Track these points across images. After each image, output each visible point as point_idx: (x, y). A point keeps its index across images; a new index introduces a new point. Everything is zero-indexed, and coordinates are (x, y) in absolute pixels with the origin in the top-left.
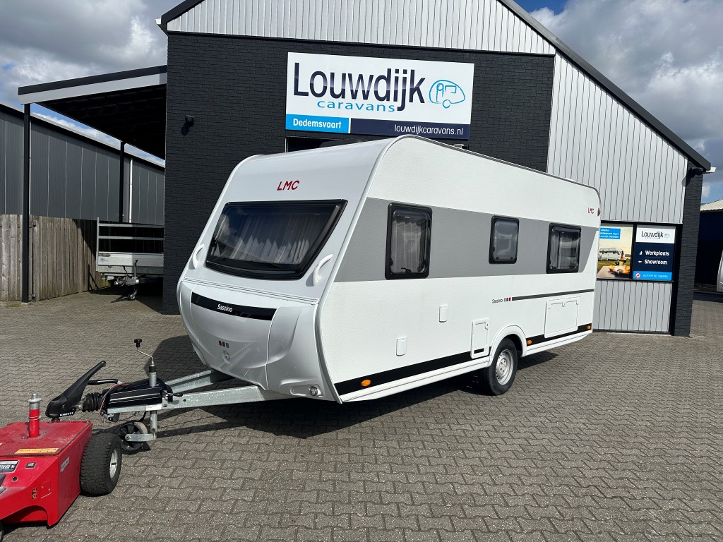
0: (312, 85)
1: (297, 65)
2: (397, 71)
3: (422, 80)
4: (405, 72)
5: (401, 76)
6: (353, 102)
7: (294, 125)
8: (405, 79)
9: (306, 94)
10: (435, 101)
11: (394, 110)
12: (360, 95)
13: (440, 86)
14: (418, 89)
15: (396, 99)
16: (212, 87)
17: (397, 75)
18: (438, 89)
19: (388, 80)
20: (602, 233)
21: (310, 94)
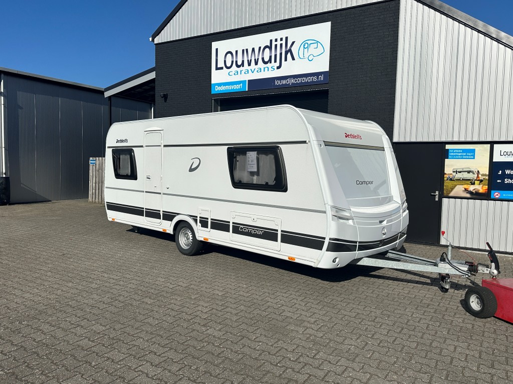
0: (225, 61)
1: (217, 49)
2: (276, 40)
3: (293, 43)
4: (281, 39)
5: (279, 43)
6: (249, 68)
7: (216, 90)
8: (281, 45)
9: (222, 68)
10: (302, 57)
11: (274, 69)
12: (253, 62)
13: (306, 45)
14: (290, 51)
15: (275, 61)
17: (276, 43)
18: (304, 48)
20: (454, 154)
21: (224, 68)
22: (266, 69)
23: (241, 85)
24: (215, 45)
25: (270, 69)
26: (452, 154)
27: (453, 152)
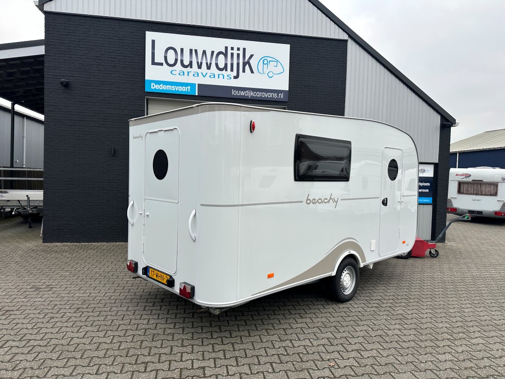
0: (166, 57)
1: (153, 42)
2: (232, 49)
3: (252, 56)
4: (238, 49)
5: (235, 52)
6: (199, 71)
7: (152, 88)
8: (238, 55)
9: (161, 64)
10: (261, 72)
11: (231, 78)
12: (204, 66)
13: (265, 61)
14: (248, 63)
15: (232, 70)
16: (83, 57)
17: (232, 51)
18: (263, 63)
19: (226, 55)
21: (164, 64)
22: (221, 76)
23: (189, 87)
24: (150, 36)
25: (226, 77)
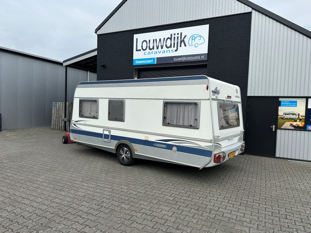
0: (142, 46)
1: (137, 39)
2: (175, 34)
3: (185, 36)
4: (178, 34)
5: (176, 36)
6: (157, 50)
7: (136, 63)
8: (178, 37)
9: (140, 50)
11: (173, 51)
12: (160, 47)
13: (193, 38)
14: (183, 41)
15: (174, 47)
16: (110, 52)
17: (174, 36)
18: (192, 39)
19: (171, 39)
20: (284, 104)
21: (142, 50)
22: (168, 51)
23: (152, 60)
24: (136, 36)
26: (283, 104)
27: (284, 103)
